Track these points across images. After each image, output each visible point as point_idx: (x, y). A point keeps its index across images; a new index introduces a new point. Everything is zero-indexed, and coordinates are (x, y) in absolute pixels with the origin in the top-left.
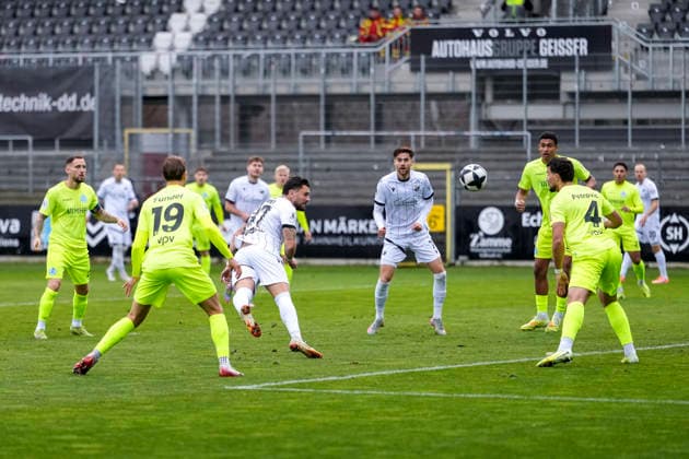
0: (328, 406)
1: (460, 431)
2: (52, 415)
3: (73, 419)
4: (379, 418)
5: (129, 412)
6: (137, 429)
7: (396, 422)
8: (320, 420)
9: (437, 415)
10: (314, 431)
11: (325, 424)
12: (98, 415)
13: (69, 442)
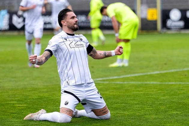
0: (115, 88)
1: (167, 97)
2: (6, 94)
3: (15, 95)
4: (135, 93)
5: (37, 92)
6: (40, 99)
7: (141, 94)
8: (111, 94)
9: (157, 91)
10: (109, 98)
11: (114, 95)
12: (25, 93)
13: (13, 104)
